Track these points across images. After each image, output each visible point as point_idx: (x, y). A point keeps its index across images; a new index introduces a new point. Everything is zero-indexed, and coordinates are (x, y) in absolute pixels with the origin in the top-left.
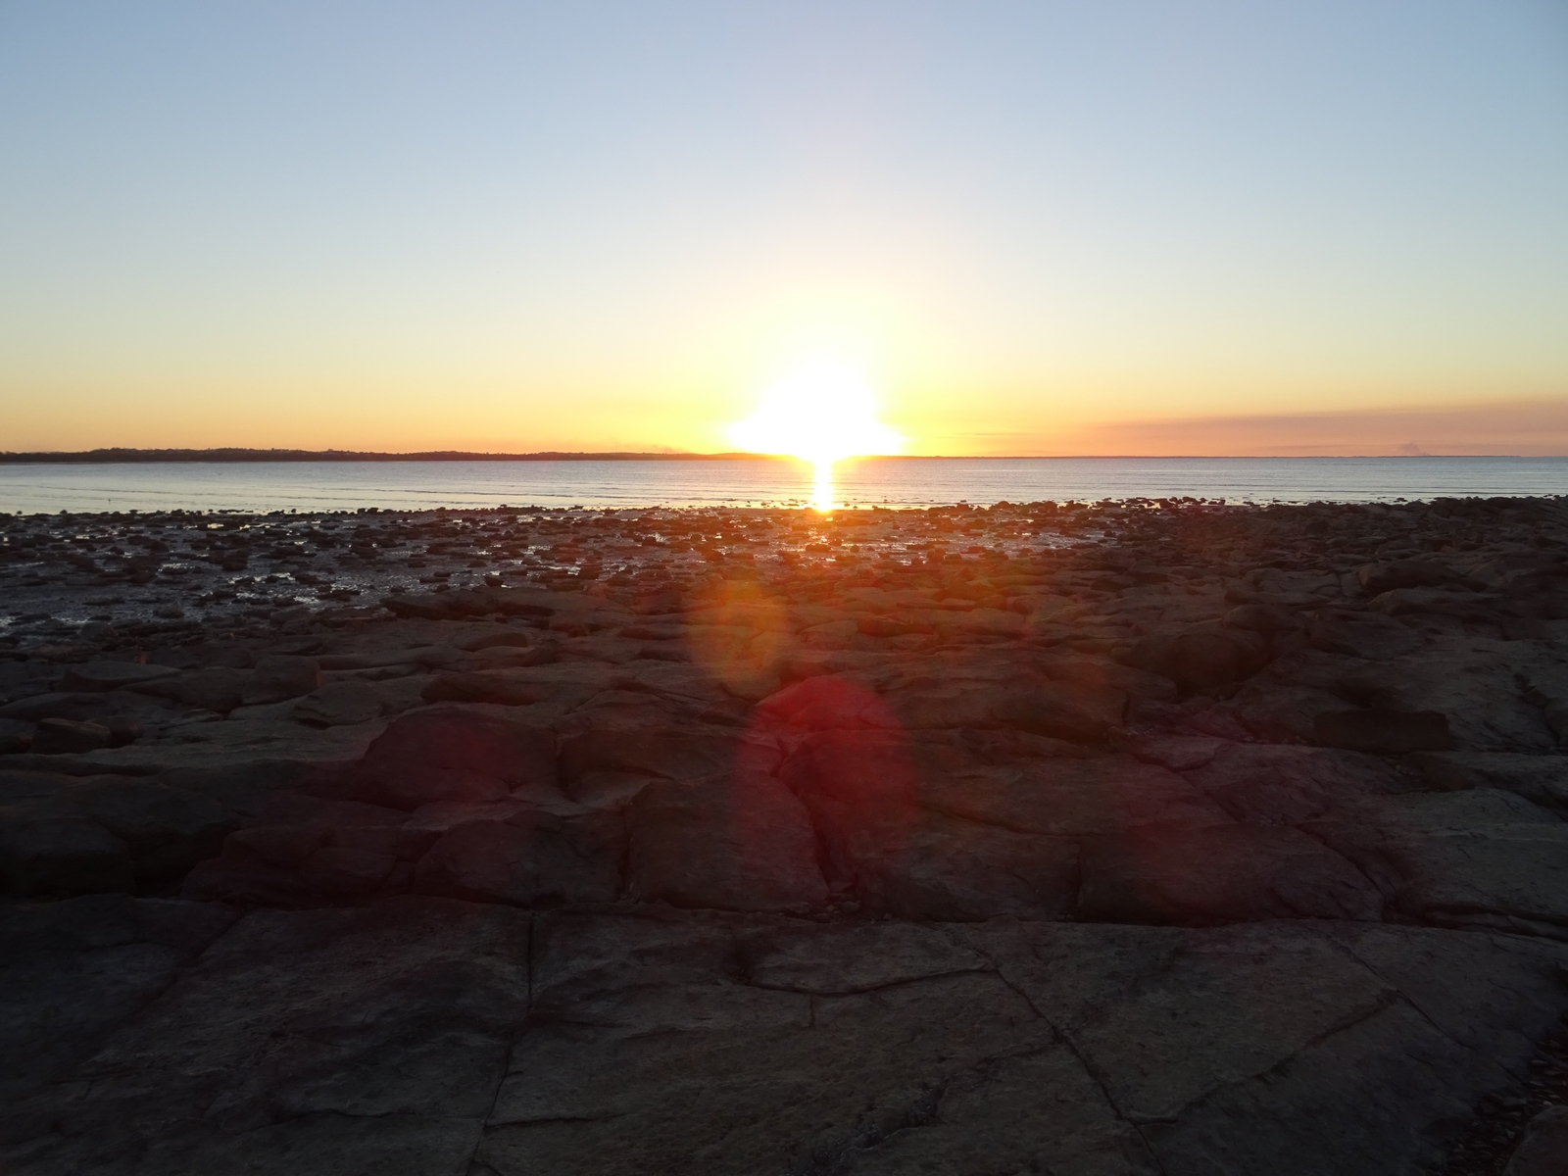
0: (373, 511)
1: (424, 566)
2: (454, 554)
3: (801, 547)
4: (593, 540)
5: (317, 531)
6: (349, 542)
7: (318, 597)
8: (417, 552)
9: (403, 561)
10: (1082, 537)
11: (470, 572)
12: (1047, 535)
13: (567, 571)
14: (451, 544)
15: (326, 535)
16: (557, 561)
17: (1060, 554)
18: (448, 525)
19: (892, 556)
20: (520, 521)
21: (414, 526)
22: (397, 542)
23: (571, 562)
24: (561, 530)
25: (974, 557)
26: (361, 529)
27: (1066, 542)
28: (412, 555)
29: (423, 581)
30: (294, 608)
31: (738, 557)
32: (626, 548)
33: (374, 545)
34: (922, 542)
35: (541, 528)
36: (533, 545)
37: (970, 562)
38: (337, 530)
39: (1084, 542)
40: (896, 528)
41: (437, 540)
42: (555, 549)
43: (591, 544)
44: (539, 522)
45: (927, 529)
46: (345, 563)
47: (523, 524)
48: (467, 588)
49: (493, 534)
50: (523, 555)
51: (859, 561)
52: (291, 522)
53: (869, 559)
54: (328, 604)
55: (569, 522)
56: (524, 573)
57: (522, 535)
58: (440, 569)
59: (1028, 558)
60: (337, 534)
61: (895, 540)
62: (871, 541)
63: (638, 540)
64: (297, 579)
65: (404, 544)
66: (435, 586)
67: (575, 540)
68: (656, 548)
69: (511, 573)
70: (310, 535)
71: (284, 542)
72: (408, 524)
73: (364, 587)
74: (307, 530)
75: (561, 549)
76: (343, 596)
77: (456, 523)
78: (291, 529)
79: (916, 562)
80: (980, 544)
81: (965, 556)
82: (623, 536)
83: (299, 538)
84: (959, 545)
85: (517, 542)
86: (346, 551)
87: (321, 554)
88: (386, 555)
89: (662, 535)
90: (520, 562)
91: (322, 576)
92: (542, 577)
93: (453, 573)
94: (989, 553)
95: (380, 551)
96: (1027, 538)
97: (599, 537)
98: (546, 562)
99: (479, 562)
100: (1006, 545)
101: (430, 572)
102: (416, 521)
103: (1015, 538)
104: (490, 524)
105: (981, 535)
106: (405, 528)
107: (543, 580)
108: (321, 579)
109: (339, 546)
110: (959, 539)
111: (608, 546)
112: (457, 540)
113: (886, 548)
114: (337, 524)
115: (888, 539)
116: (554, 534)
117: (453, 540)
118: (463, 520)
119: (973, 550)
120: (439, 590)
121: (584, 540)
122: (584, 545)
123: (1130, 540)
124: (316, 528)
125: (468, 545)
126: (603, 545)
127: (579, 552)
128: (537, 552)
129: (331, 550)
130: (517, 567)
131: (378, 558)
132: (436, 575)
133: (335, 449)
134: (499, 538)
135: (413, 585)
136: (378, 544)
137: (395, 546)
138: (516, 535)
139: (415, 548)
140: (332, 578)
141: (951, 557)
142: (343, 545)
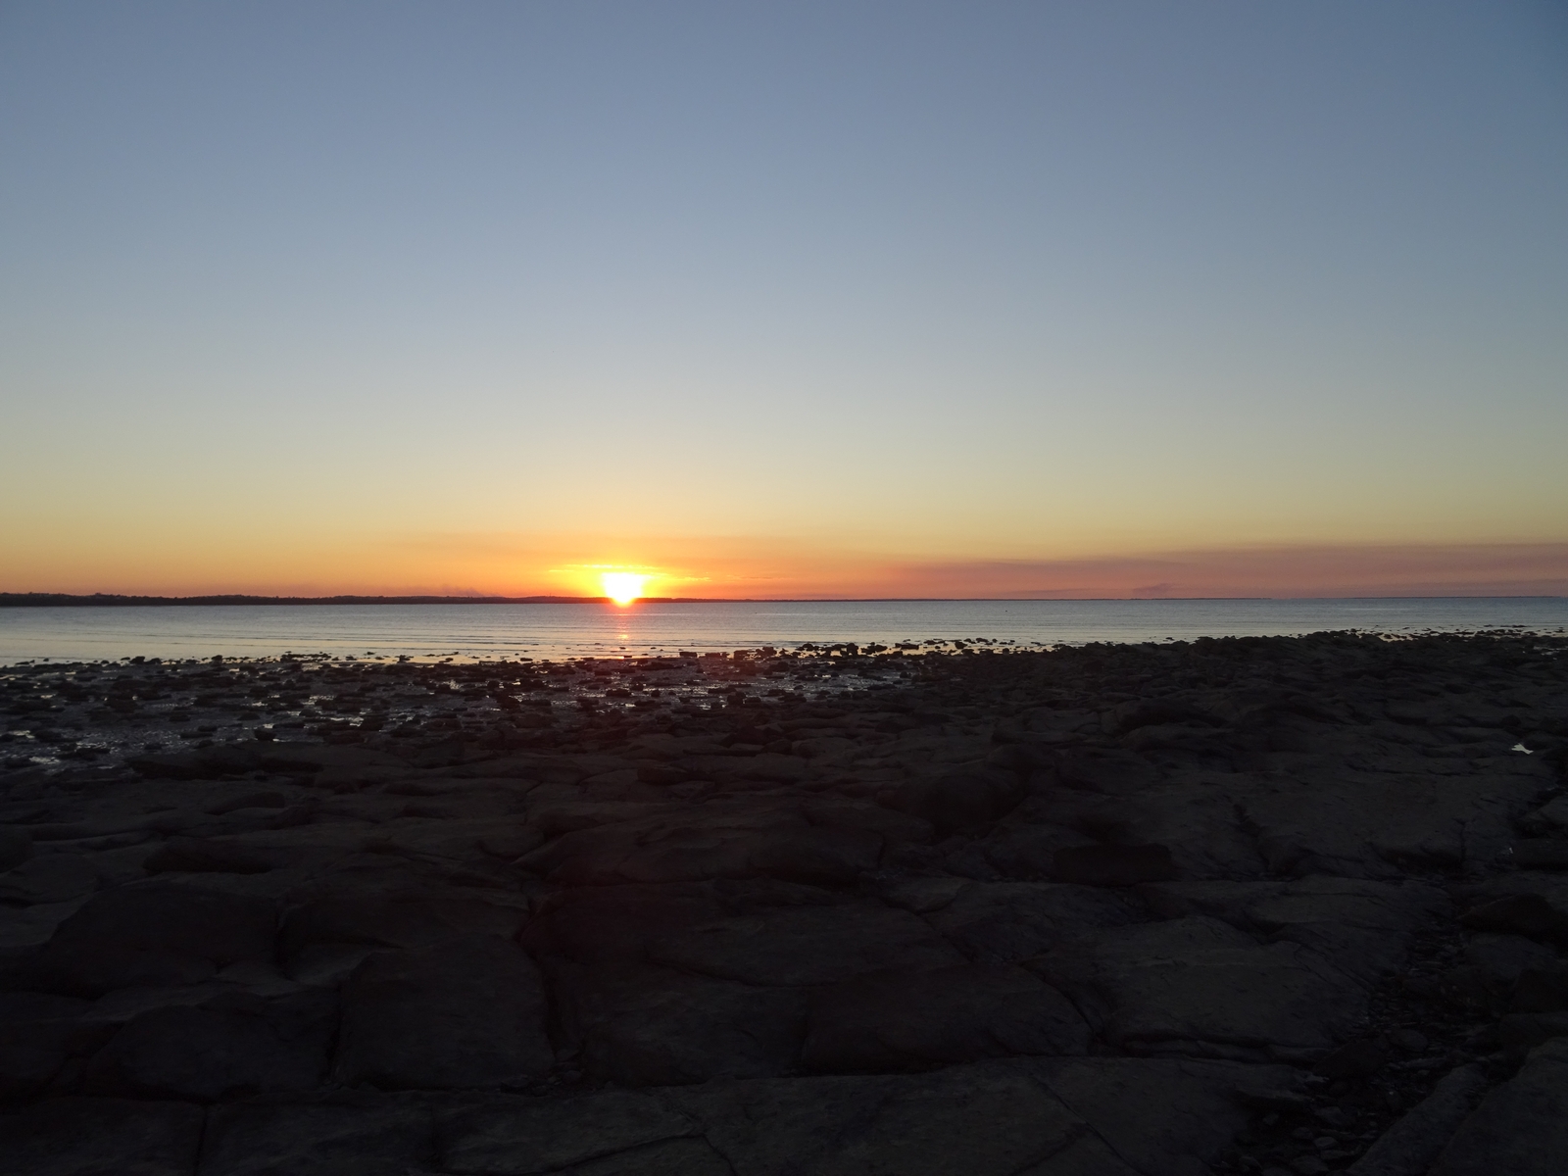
0: (139, 660)
1: (188, 720)
2: (224, 707)
3: (602, 693)
4: (382, 688)
5: (70, 683)
6: (105, 695)
7: (58, 757)
8: (184, 704)
9: (164, 714)
10: (879, 679)
11: (240, 725)
12: (846, 677)
13: (349, 722)
14: (222, 696)
15: (80, 687)
16: (339, 712)
17: (857, 695)
18: (222, 674)
19: (693, 701)
20: (305, 669)
21: (185, 676)
22: (162, 693)
23: (355, 712)
24: (349, 678)
25: (774, 700)
26: (122, 680)
27: (863, 684)
28: (176, 708)
29: (184, 737)
30: (28, 769)
31: (537, 704)
32: (417, 697)
33: (134, 698)
34: (724, 686)
35: (327, 676)
36: (315, 694)
37: (767, 706)
38: (93, 682)
39: (880, 683)
40: (700, 671)
41: (207, 691)
42: (338, 700)
43: (380, 693)
44: (326, 670)
45: (731, 672)
46: (98, 719)
47: (308, 672)
48: (234, 742)
49: (272, 683)
50: (302, 706)
51: (658, 706)
52: (41, 673)
53: (669, 704)
54: (69, 764)
55: (358, 670)
56: (301, 725)
57: (304, 684)
58: (205, 722)
59: (825, 701)
60: (93, 686)
61: (697, 684)
62: (673, 685)
63: (431, 687)
64: (38, 736)
65: (169, 696)
66: (196, 742)
67: (362, 689)
68: (449, 696)
69: (286, 726)
70: (62, 688)
71: (28, 695)
72: (178, 673)
73: (114, 745)
74: (59, 682)
75: (347, 698)
76: (88, 755)
77: (233, 673)
78: (39, 680)
79: (716, 706)
80: (780, 687)
81: (765, 699)
82: (416, 684)
83: (47, 692)
84: (759, 689)
85: (298, 692)
86: (100, 705)
87: (72, 708)
88: (146, 708)
89: (458, 682)
90: (298, 713)
91: (67, 734)
92: (320, 729)
93: (220, 726)
94: (788, 696)
95: (139, 704)
96: (826, 680)
97: (390, 685)
98: (327, 713)
99: (253, 714)
100: (805, 687)
101: (193, 727)
102: (186, 671)
103: (816, 680)
104: (271, 673)
105: (782, 677)
106: (174, 678)
107: (320, 732)
108: (65, 736)
109: (92, 699)
110: (760, 682)
111: (397, 695)
112: (231, 690)
113: (687, 692)
114: (95, 674)
115: (690, 683)
116: (340, 683)
117: (225, 690)
118: (241, 669)
119: (773, 693)
120: (201, 746)
121: (373, 689)
122: (372, 694)
123: (923, 681)
124: (69, 679)
125: (242, 696)
126: (392, 693)
127: (365, 702)
128: (318, 703)
129: (83, 704)
130: (294, 718)
131: (137, 711)
132: (202, 729)
133: (103, 593)
134: (278, 688)
135: (172, 742)
136: (140, 696)
137: (158, 698)
138: (297, 685)
139: (181, 700)
140: (79, 735)
141: (751, 700)
142: (98, 698)
